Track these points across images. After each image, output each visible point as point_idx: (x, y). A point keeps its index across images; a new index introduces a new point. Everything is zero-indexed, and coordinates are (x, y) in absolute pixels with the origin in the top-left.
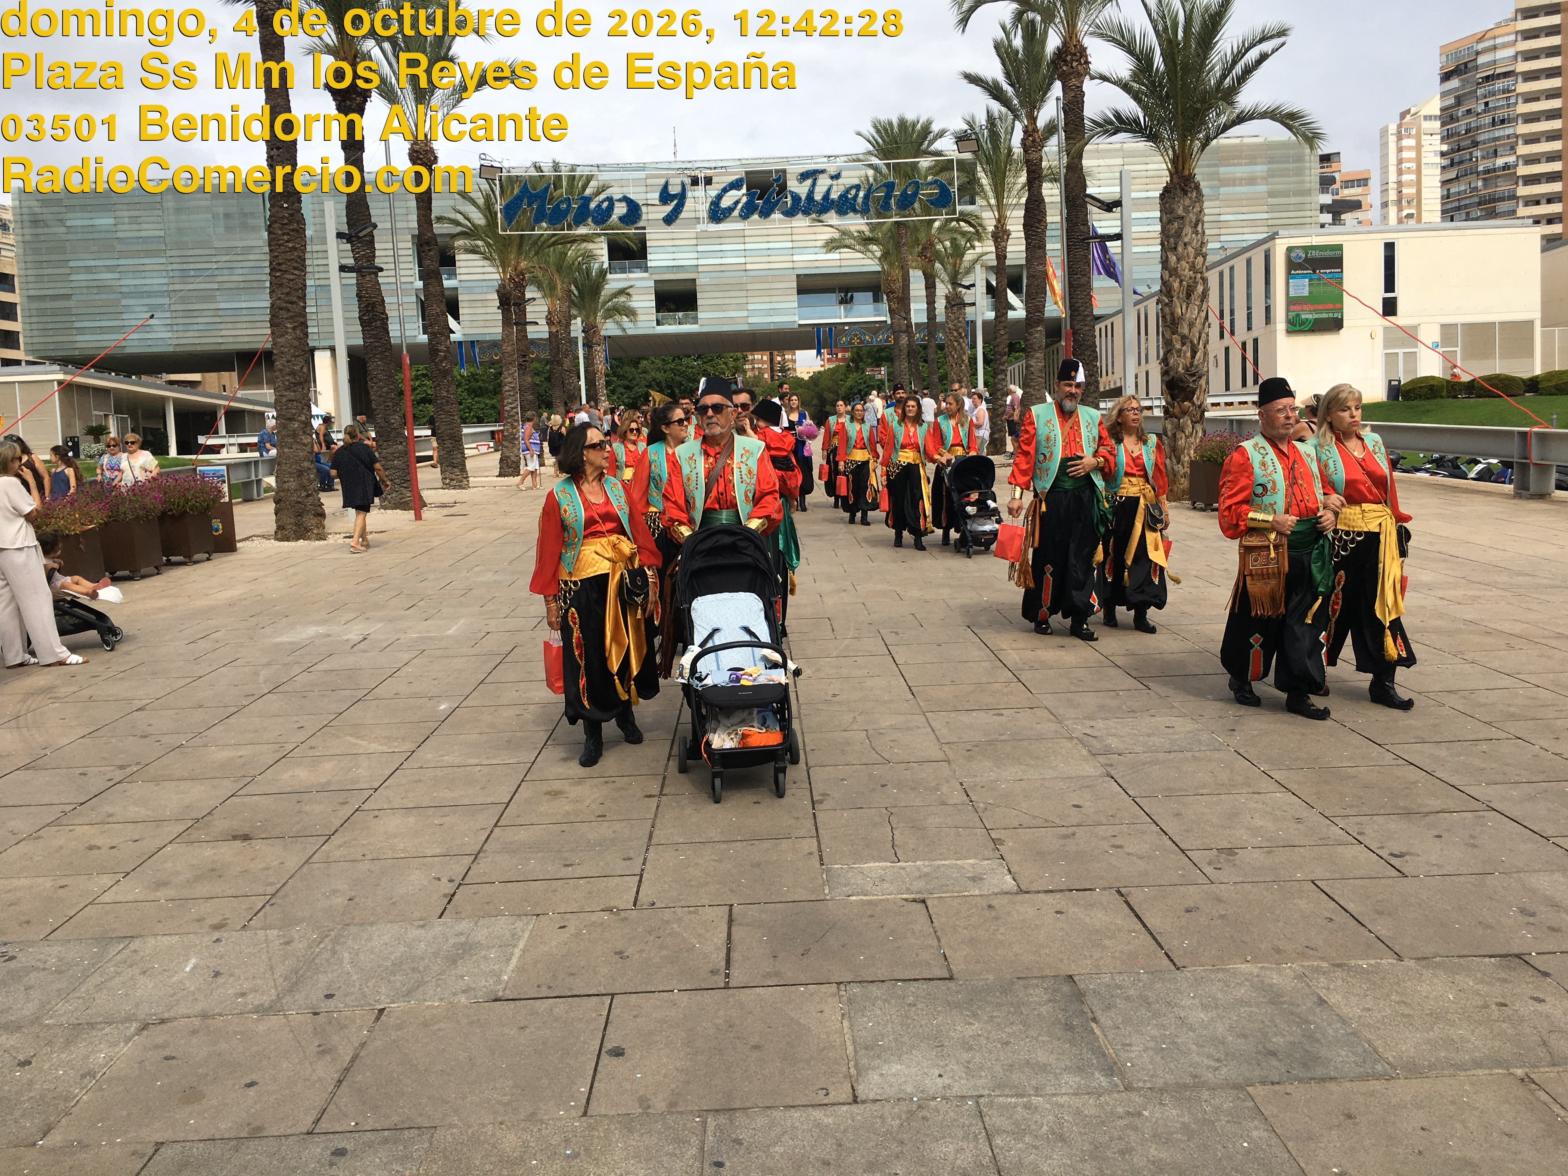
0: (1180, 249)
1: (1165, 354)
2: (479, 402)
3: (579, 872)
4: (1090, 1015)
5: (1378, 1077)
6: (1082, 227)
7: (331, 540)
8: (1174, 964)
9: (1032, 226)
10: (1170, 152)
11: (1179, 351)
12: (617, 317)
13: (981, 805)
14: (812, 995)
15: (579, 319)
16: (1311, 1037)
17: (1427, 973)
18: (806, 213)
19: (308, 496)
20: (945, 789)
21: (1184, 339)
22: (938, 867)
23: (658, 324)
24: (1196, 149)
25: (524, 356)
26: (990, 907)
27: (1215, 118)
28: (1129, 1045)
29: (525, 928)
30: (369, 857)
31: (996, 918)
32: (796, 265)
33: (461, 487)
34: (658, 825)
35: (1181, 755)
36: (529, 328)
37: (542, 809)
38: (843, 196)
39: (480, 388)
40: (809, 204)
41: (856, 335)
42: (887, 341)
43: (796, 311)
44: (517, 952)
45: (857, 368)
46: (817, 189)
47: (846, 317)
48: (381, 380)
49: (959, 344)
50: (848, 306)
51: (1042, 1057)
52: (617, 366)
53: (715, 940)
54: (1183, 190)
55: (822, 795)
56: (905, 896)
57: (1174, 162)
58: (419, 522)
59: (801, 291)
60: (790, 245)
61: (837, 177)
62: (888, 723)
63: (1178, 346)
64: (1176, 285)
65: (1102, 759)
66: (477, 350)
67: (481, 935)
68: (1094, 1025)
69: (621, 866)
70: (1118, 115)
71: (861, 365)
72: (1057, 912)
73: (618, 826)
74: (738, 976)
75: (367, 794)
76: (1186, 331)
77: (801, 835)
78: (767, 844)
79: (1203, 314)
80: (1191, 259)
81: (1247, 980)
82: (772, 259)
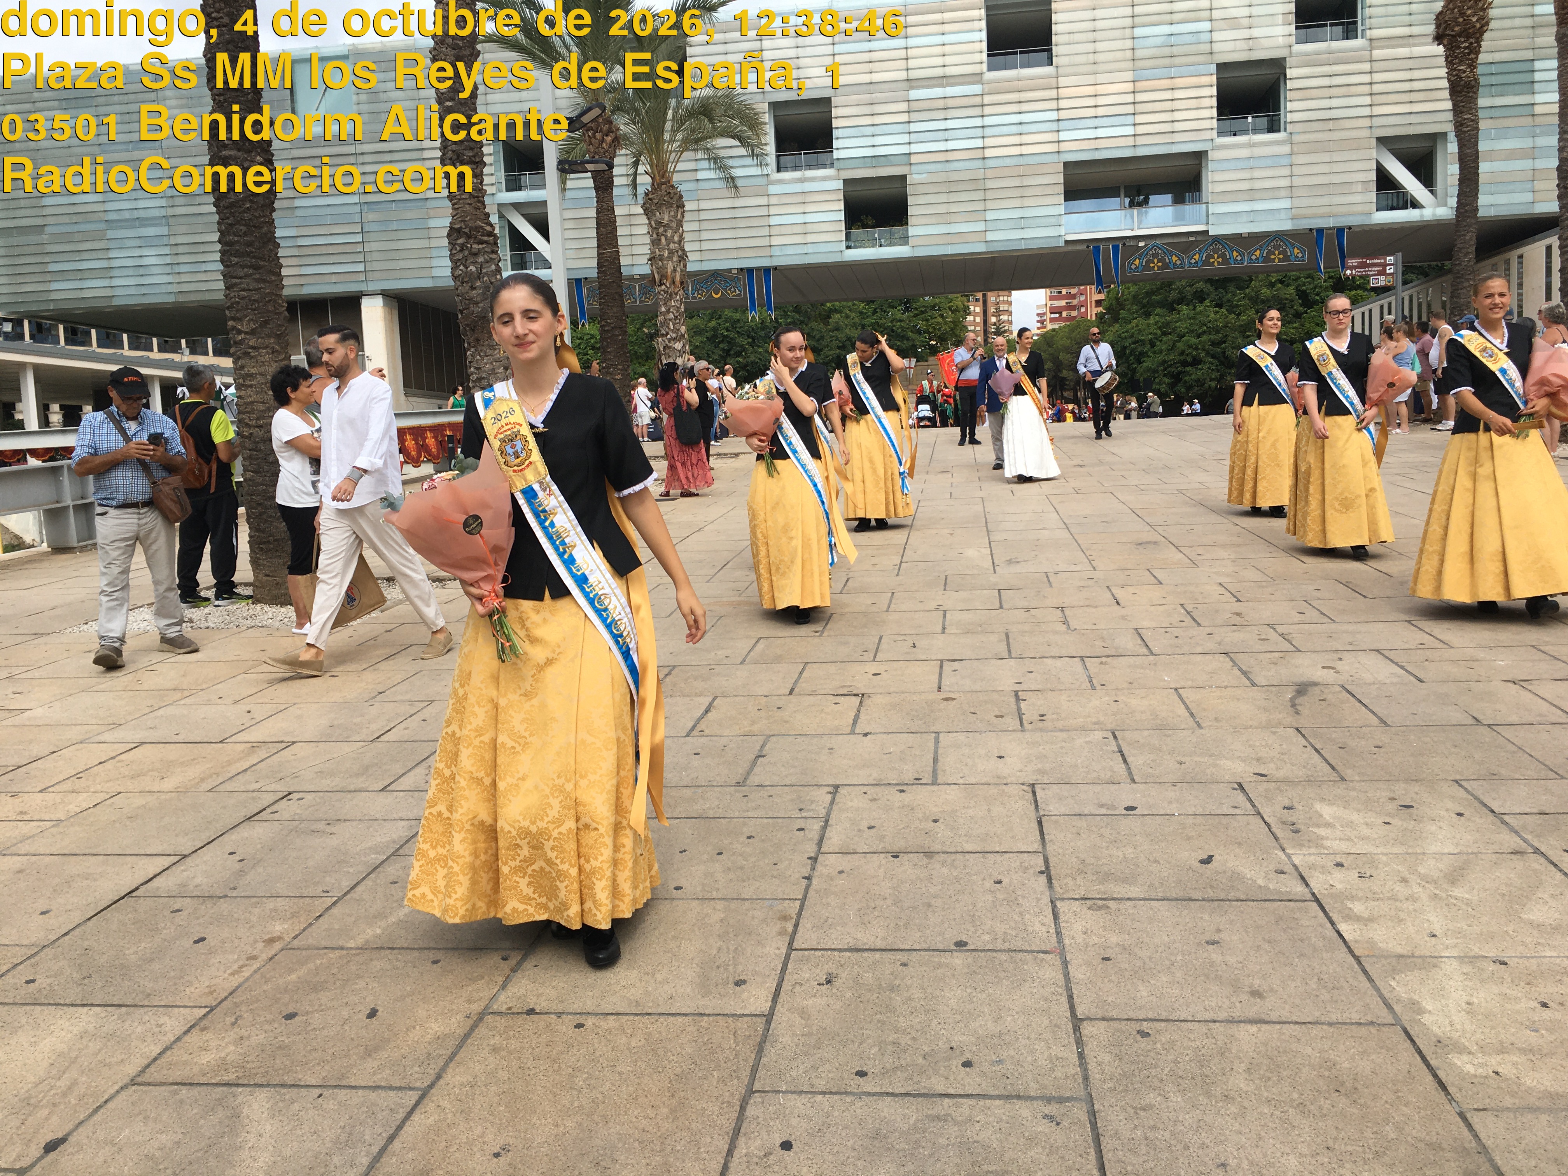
23: (848, 247)
32: (1064, 147)
41: (1155, 255)
43: (1062, 220)
47: (1138, 227)
50: (1143, 211)
59: (1072, 189)
60: (1054, 115)
66: (585, 293)
82: (1026, 139)
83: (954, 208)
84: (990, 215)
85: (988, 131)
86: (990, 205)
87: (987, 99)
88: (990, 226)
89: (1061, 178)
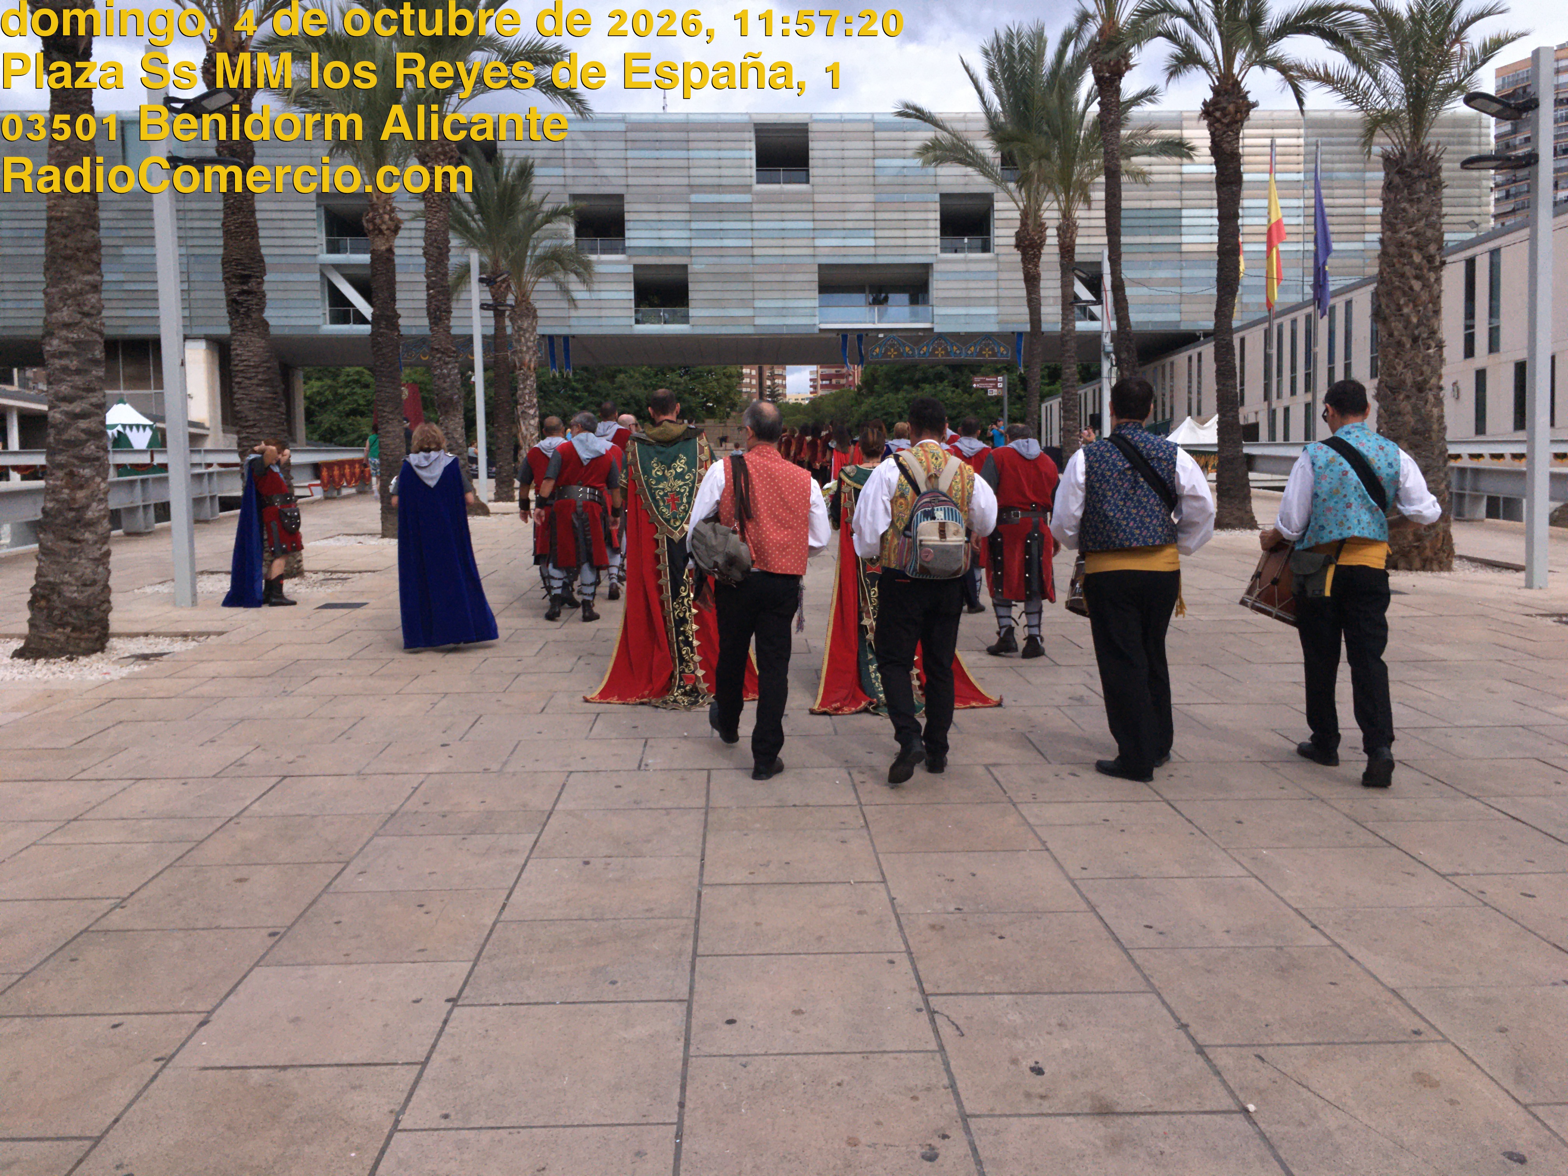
43: (817, 312)
47: (879, 322)
50: (882, 307)
59: (823, 286)
60: (810, 225)
82: (788, 242)
83: (727, 295)
84: (758, 304)
85: (755, 234)
86: (757, 294)
87: (755, 207)
88: (758, 312)
89: (816, 277)
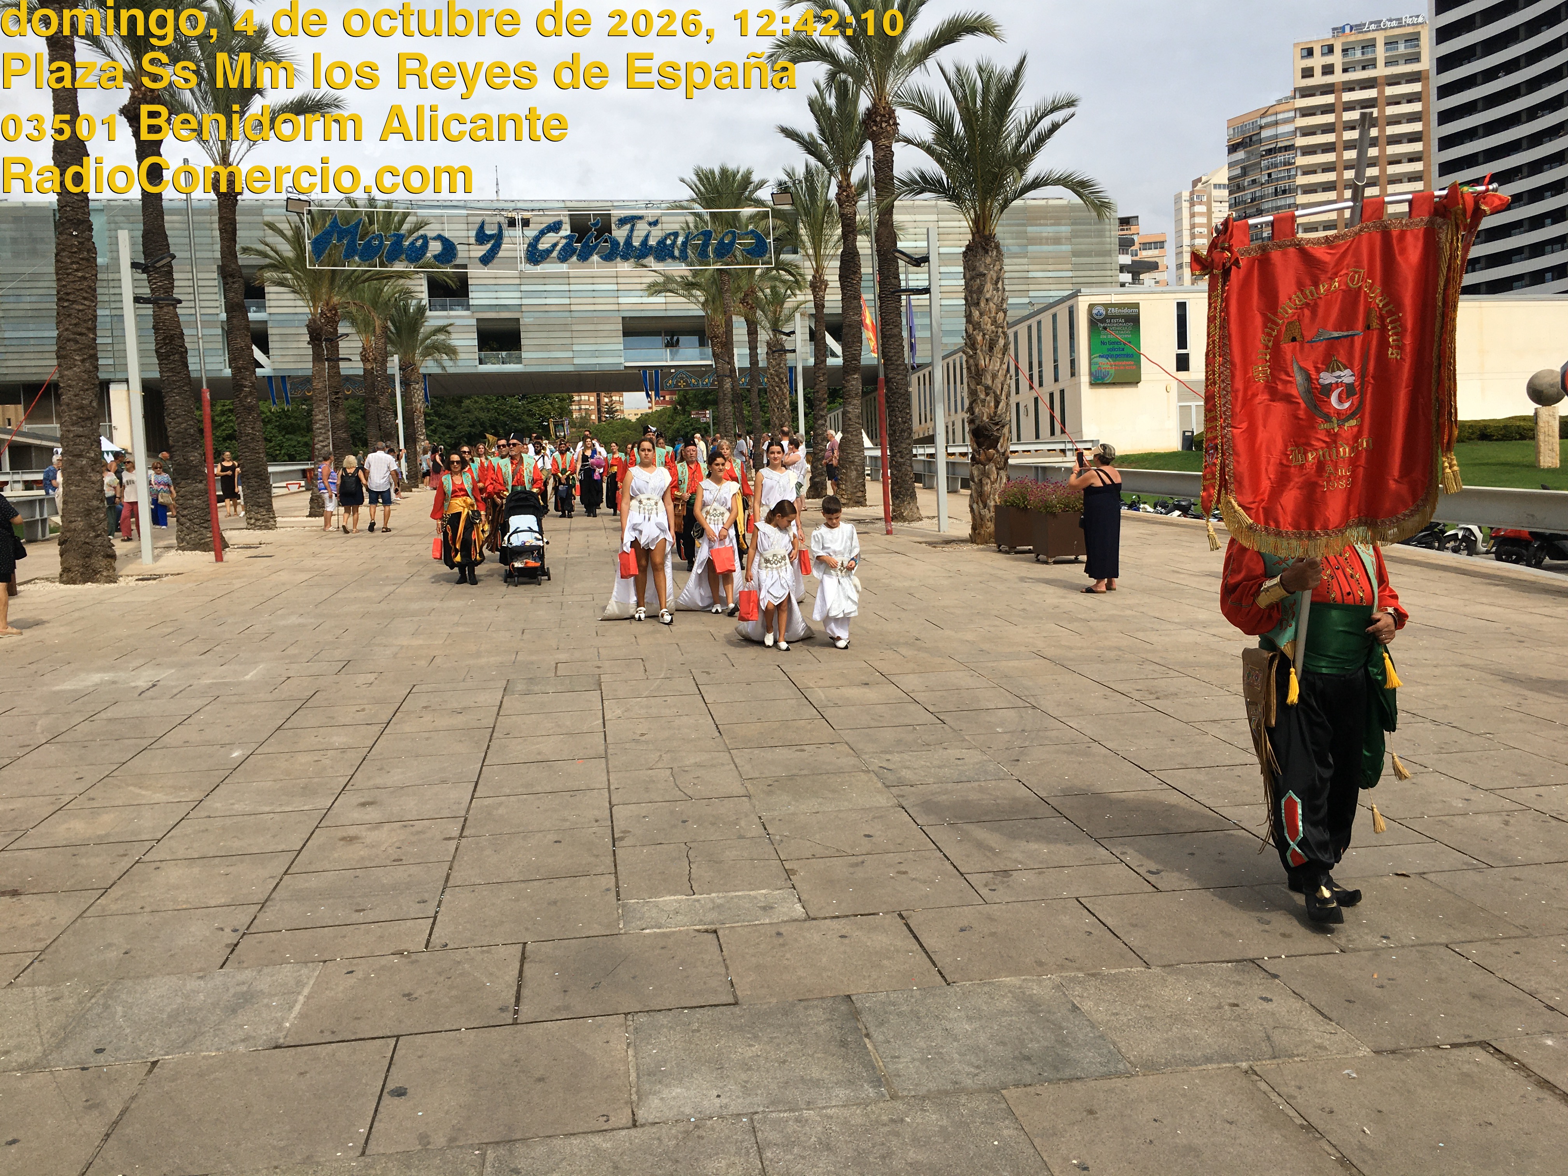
0: (982, 304)
1: (971, 404)
2: (291, 440)
3: (371, 916)
4: (864, 1031)
5: (1118, 1075)
6: (893, 281)
7: (122, 582)
8: (946, 981)
9: (847, 278)
10: (972, 212)
11: (984, 401)
12: (436, 355)
13: (778, 837)
14: (600, 1026)
15: (396, 358)
16: (1063, 1042)
17: (1170, 979)
18: (625, 258)
19: (98, 536)
20: (743, 823)
21: (987, 389)
22: (732, 898)
23: (481, 363)
24: (995, 211)
25: (337, 393)
26: (779, 934)
27: (1012, 183)
28: (898, 1057)
29: (311, 975)
30: (147, 909)
31: (783, 945)
32: (622, 307)
33: (268, 528)
34: (456, 866)
35: (968, 785)
36: (342, 364)
37: (336, 855)
38: (662, 242)
39: (292, 424)
40: (627, 249)
41: (682, 378)
42: (713, 384)
43: (622, 353)
44: (301, 999)
45: (684, 411)
46: (635, 233)
47: (672, 360)
48: (179, 416)
49: (781, 389)
50: (674, 349)
51: (815, 1072)
52: (439, 405)
53: (507, 978)
54: (984, 249)
55: (623, 832)
56: (697, 927)
57: (976, 222)
58: (220, 564)
59: (627, 333)
60: (615, 287)
61: (655, 223)
62: (692, 761)
63: (982, 396)
64: (979, 338)
65: (894, 790)
66: (288, 386)
67: (263, 984)
68: (867, 1040)
69: (414, 910)
70: (923, 176)
71: (688, 408)
72: (842, 937)
73: (414, 870)
74: (527, 1011)
75: (148, 845)
76: (989, 382)
77: (599, 871)
78: (565, 882)
79: (1005, 367)
80: (993, 315)
81: (1010, 991)
82: (597, 301)
83: (552, 342)
84: (575, 348)
85: (573, 294)
86: (575, 341)
87: (571, 274)
88: (576, 354)
89: (620, 327)
